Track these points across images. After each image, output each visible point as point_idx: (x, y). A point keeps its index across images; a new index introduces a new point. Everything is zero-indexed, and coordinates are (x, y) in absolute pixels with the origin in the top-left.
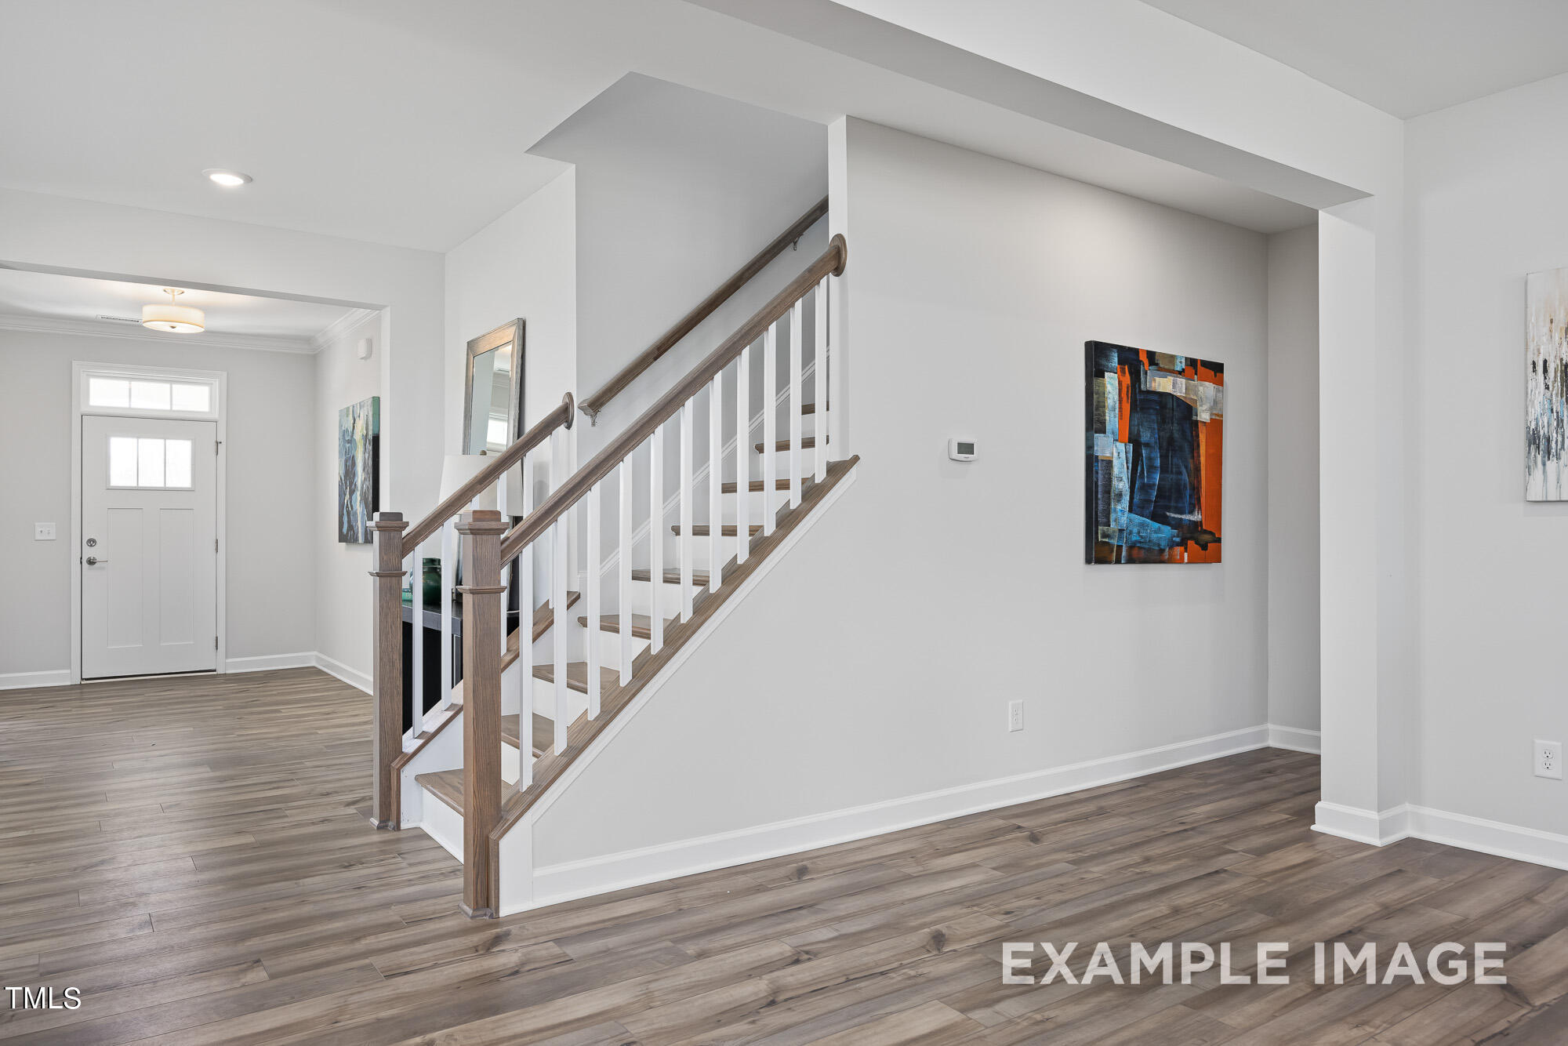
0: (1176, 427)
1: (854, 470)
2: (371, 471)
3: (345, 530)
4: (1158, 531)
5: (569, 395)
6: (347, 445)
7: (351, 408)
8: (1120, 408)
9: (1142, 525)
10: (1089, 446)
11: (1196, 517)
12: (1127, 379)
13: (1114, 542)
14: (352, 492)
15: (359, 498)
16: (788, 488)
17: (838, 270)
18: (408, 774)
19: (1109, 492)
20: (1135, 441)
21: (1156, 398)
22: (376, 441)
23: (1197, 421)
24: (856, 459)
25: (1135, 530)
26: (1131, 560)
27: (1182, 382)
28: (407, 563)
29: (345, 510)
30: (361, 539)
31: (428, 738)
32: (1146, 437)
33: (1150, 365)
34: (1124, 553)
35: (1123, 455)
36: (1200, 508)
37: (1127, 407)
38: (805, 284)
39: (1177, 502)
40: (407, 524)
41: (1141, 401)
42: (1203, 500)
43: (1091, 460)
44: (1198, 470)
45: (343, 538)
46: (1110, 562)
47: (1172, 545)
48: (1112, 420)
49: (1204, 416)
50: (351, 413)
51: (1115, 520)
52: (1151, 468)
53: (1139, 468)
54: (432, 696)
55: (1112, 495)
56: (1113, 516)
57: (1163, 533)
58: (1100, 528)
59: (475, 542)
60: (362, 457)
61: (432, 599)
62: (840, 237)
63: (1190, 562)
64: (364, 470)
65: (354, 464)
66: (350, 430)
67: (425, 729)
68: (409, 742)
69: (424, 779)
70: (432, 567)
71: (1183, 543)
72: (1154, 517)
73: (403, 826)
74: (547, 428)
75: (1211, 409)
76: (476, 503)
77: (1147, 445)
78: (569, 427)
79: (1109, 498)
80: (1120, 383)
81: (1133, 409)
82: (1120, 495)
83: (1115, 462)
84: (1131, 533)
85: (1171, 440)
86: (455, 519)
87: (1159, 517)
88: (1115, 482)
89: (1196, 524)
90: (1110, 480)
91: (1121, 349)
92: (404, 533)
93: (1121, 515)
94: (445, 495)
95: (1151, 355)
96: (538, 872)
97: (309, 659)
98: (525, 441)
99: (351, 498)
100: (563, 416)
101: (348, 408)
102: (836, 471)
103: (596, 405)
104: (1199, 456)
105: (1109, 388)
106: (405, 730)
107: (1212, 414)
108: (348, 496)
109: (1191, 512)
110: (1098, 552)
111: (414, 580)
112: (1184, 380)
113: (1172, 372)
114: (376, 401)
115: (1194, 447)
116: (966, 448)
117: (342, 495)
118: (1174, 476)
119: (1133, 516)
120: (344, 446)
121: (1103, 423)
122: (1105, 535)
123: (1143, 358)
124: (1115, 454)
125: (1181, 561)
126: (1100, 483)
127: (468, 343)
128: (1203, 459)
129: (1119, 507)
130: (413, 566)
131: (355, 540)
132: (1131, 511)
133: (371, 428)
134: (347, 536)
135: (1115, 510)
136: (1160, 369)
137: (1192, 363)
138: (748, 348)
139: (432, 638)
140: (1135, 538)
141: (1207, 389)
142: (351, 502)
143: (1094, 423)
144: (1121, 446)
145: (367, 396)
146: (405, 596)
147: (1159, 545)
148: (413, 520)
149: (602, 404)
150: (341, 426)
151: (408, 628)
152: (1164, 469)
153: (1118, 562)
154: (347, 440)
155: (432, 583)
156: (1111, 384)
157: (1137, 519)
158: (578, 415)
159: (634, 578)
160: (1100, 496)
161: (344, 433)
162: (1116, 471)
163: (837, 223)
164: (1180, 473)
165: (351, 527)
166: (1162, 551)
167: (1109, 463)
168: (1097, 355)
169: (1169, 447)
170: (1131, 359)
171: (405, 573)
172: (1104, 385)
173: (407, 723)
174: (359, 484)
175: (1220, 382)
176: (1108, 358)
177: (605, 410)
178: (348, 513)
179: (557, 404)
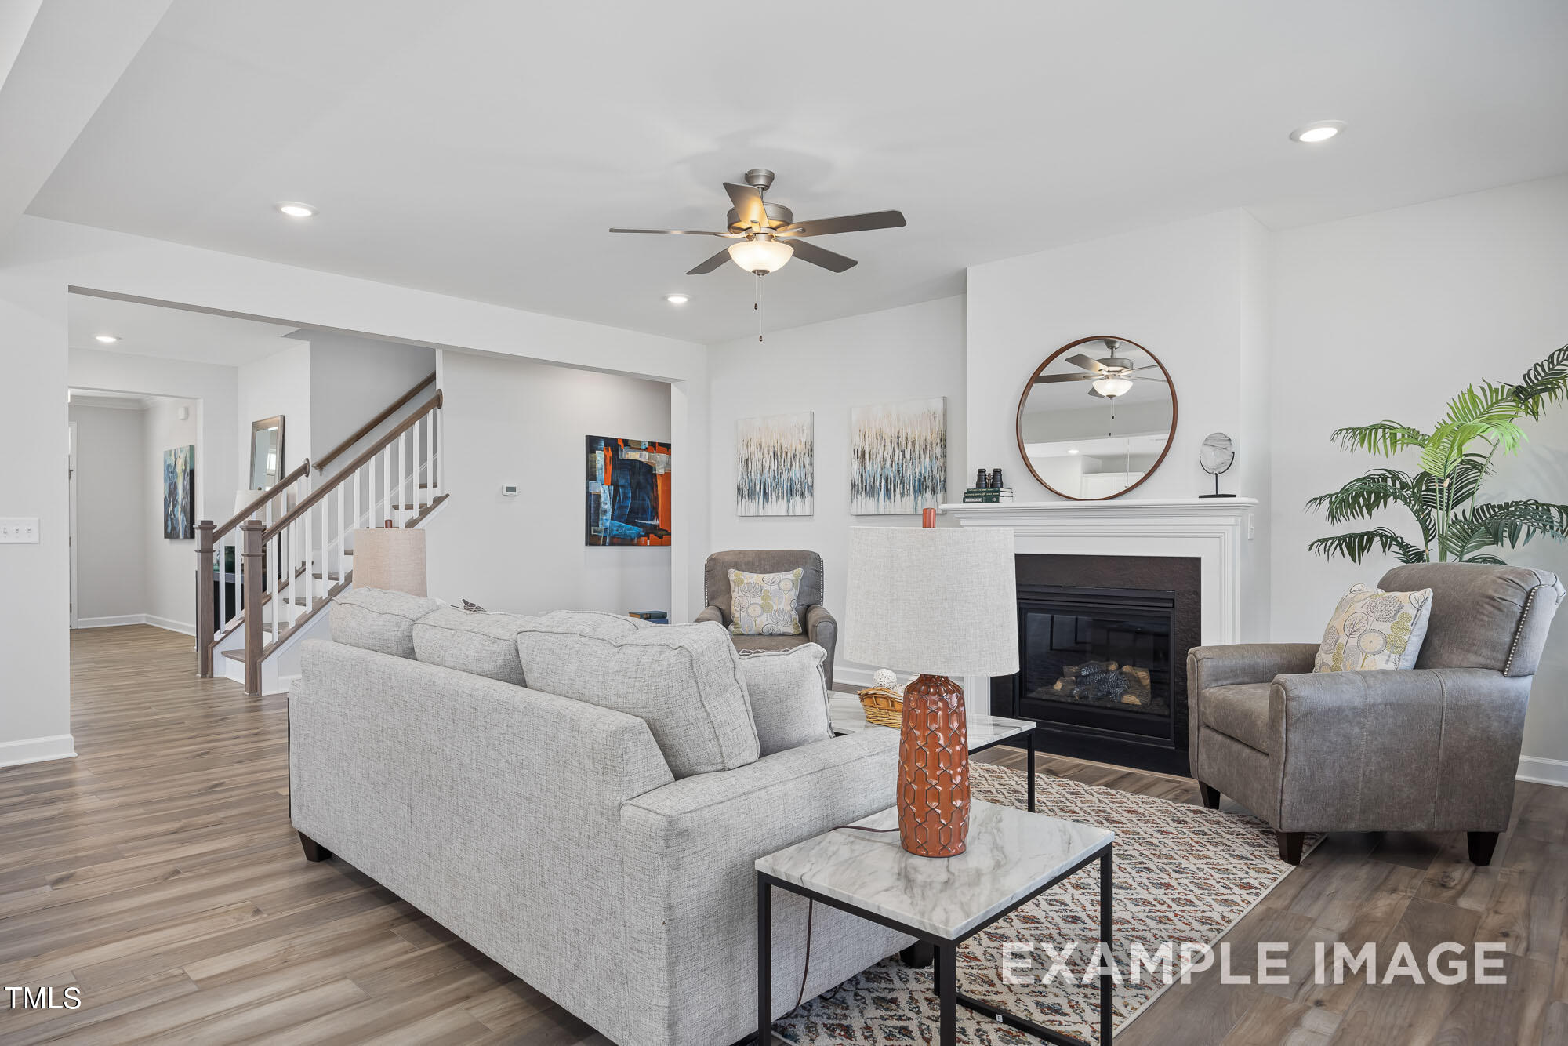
0: (641, 477)
1: (446, 500)
2: (189, 492)
3: (169, 530)
4: (631, 529)
5: (307, 460)
6: (171, 475)
7: (173, 452)
8: (606, 469)
9: (620, 527)
10: (587, 488)
11: (655, 522)
12: (610, 454)
13: (602, 534)
14: (174, 506)
15: (180, 510)
16: (412, 508)
17: (440, 406)
18: (217, 651)
19: (598, 510)
20: (616, 485)
21: (628, 462)
22: (192, 474)
23: (655, 474)
24: (447, 495)
25: (615, 529)
26: (612, 544)
27: (645, 455)
28: (215, 546)
29: (169, 518)
30: (181, 536)
31: (228, 633)
32: (622, 482)
33: (625, 446)
34: (608, 541)
35: (607, 492)
36: (658, 517)
37: (610, 468)
38: (421, 413)
39: (642, 514)
40: (216, 526)
41: (619, 465)
42: (660, 514)
43: (588, 494)
44: (656, 498)
45: (167, 535)
46: (599, 545)
47: (639, 536)
48: (600, 474)
49: (660, 470)
50: (173, 454)
51: (602, 524)
52: (626, 498)
53: (618, 498)
54: (230, 614)
55: (600, 512)
56: (600, 522)
57: (634, 530)
58: (592, 528)
59: (249, 535)
60: (181, 483)
61: (230, 568)
62: (440, 390)
63: (651, 545)
64: (183, 492)
65: (176, 487)
66: (173, 464)
67: (226, 629)
68: (217, 636)
69: (226, 654)
70: (230, 551)
71: (647, 535)
72: (627, 522)
73: (215, 676)
74: (295, 476)
75: (665, 467)
76: (254, 517)
77: (623, 486)
78: (307, 476)
79: (598, 513)
80: (605, 456)
81: (614, 468)
82: (605, 512)
83: (602, 495)
84: (612, 530)
85: (639, 484)
86: (242, 524)
87: (630, 522)
88: (602, 505)
89: (655, 526)
90: (599, 504)
91: (605, 439)
92: (214, 531)
93: (606, 521)
94: (237, 512)
95: (626, 442)
96: (280, 678)
97: (142, 618)
98: (285, 481)
99: (173, 510)
100: (304, 470)
101: (171, 451)
102: (438, 501)
103: (321, 465)
104: (657, 491)
105: (598, 458)
106: (215, 631)
107: (665, 470)
108: (171, 508)
109: (652, 520)
110: (592, 540)
111: (220, 557)
112: (647, 454)
113: (640, 449)
114: (192, 449)
115: (654, 486)
116: (511, 490)
117: (166, 507)
118: (641, 502)
119: (613, 522)
120: (168, 475)
121: (595, 476)
122: (595, 531)
123: (621, 443)
124: (602, 491)
125: (646, 544)
126: (592, 506)
127: (253, 423)
128: (659, 493)
129: (605, 518)
130: (219, 547)
131: (176, 537)
132: (612, 519)
133: (188, 466)
134: (171, 534)
135: (602, 519)
136: (631, 448)
137: (652, 444)
138: (389, 445)
139: (230, 587)
140: (615, 533)
141: (663, 457)
142: (174, 511)
143: (591, 476)
144: (606, 487)
145: (185, 444)
146: (215, 567)
147: (630, 536)
148: (219, 524)
149: (325, 465)
150: (165, 461)
151: (217, 584)
152: (633, 498)
153: (604, 544)
154: (170, 472)
155: (230, 560)
156: (600, 457)
157: (616, 523)
158: (312, 470)
159: (345, 554)
160: (592, 512)
161: (168, 467)
162: (602, 499)
163: (439, 384)
164: (644, 500)
165: (174, 528)
166: (633, 540)
167: (598, 496)
168: (592, 443)
169: (637, 488)
170: (612, 444)
171: (215, 551)
172: (595, 458)
173: (217, 627)
174: (180, 501)
175: (669, 453)
176: (598, 443)
177: (325, 468)
178: (172, 519)
179: (301, 463)
